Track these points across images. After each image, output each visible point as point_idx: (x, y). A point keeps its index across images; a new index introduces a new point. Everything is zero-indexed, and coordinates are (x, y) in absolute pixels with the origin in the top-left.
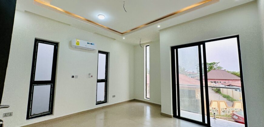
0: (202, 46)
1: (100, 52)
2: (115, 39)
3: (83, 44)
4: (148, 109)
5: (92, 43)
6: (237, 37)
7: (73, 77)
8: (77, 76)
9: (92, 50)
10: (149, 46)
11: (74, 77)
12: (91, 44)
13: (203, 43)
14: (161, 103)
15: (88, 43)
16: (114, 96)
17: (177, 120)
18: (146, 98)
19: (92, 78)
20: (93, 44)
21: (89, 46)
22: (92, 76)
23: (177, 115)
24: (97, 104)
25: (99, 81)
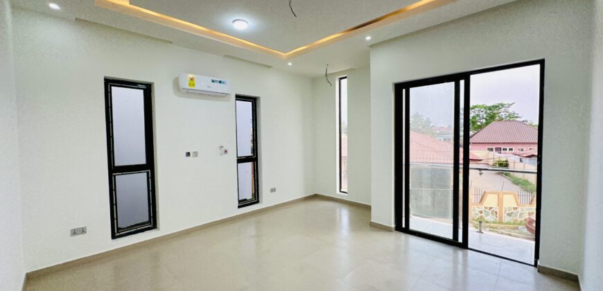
0: (462, 83)
1: (239, 97)
2: (270, 67)
3: (203, 83)
4: (344, 215)
5: (222, 80)
6: (542, 63)
7: (188, 154)
8: (196, 154)
9: (222, 96)
10: (346, 78)
11: (191, 154)
12: (220, 82)
13: (466, 76)
14: (370, 202)
15: (213, 81)
16: (273, 190)
17: (403, 236)
18: (340, 191)
19: (225, 155)
20: (224, 83)
21: (217, 88)
22: (226, 152)
23: (402, 226)
24: (239, 207)
25: (241, 160)
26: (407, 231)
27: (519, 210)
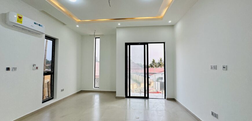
0: (146, 45)
1: (47, 37)
2: (64, 24)
4: (97, 97)
5: (41, 25)
6: (164, 43)
7: (8, 69)
8: (15, 69)
9: (37, 33)
10: (99, 38)
11: (11, 69)
12: (39, 25)
13: (147, 44)
15: (35, 23)
16: (62, 90)
17: (128, 99)
18: (95, 87)
19: (37, 70)
20: (41, 26)
21: (36, 28)
22: (37, 68)
23: (128, 96)
24: (43, 102)
25: (45, 74)
26: (130, 97)
27: (138, 89)
